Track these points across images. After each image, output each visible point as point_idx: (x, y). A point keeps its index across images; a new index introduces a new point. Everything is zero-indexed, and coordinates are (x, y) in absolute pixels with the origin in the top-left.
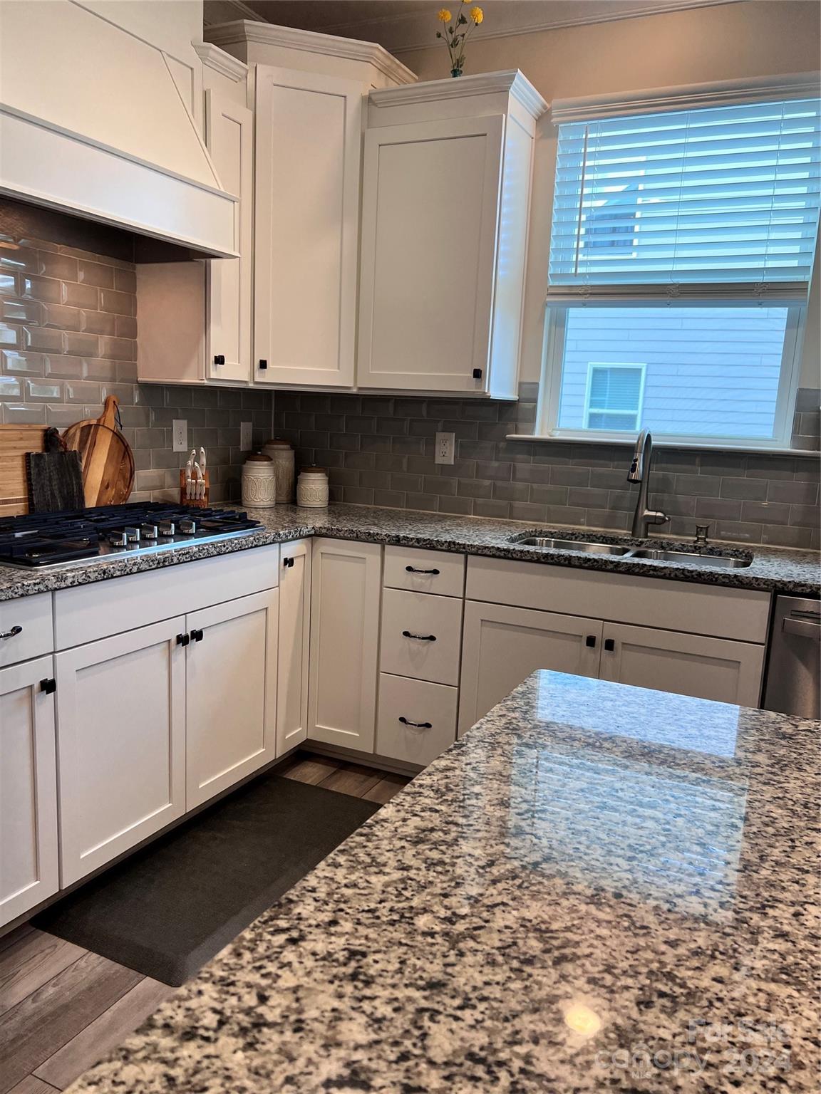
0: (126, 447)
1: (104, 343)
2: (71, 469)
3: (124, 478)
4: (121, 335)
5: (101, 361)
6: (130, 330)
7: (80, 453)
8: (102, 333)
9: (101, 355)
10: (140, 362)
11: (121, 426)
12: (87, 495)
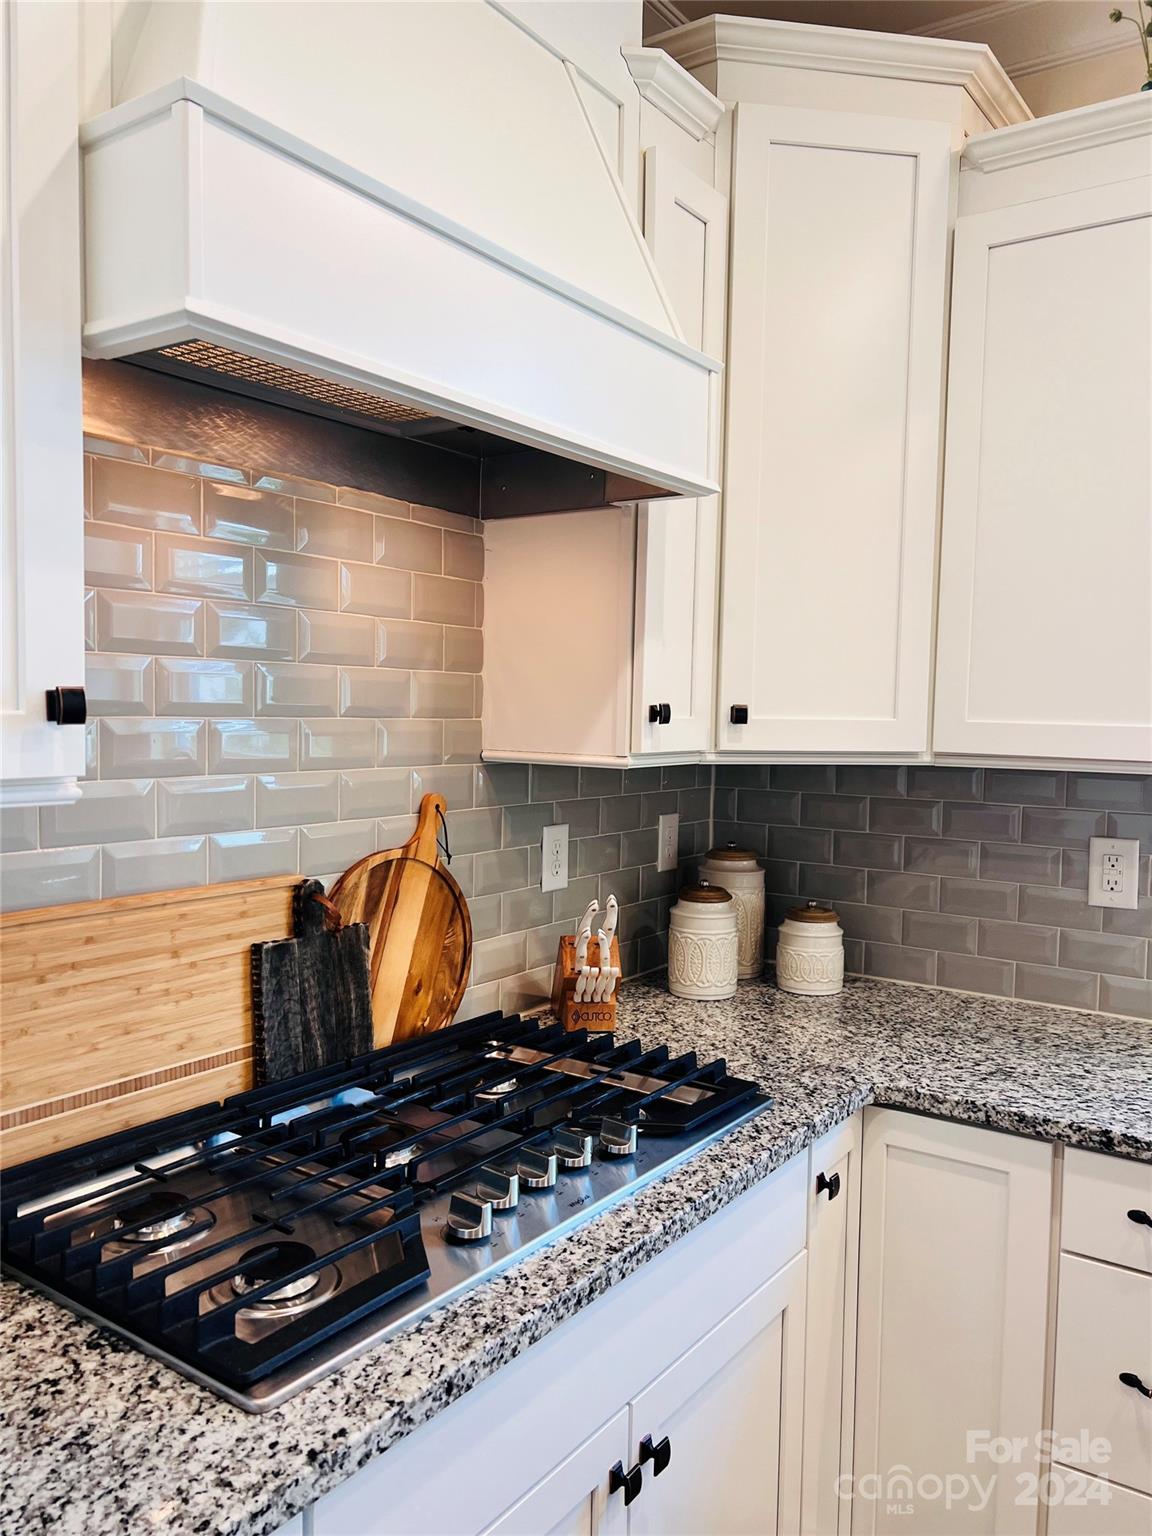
0: (458, 900)
1: (419, 685)
2: (346, 967)
3: (451, 964)
4: (453, 667)
5: (413, 727)
6: (471, 656)
7: (367, 928)
8: (415, 664)
9: (412, 713)
10: (487, 720)
11: (449, 857)
12: (376, 1018)
